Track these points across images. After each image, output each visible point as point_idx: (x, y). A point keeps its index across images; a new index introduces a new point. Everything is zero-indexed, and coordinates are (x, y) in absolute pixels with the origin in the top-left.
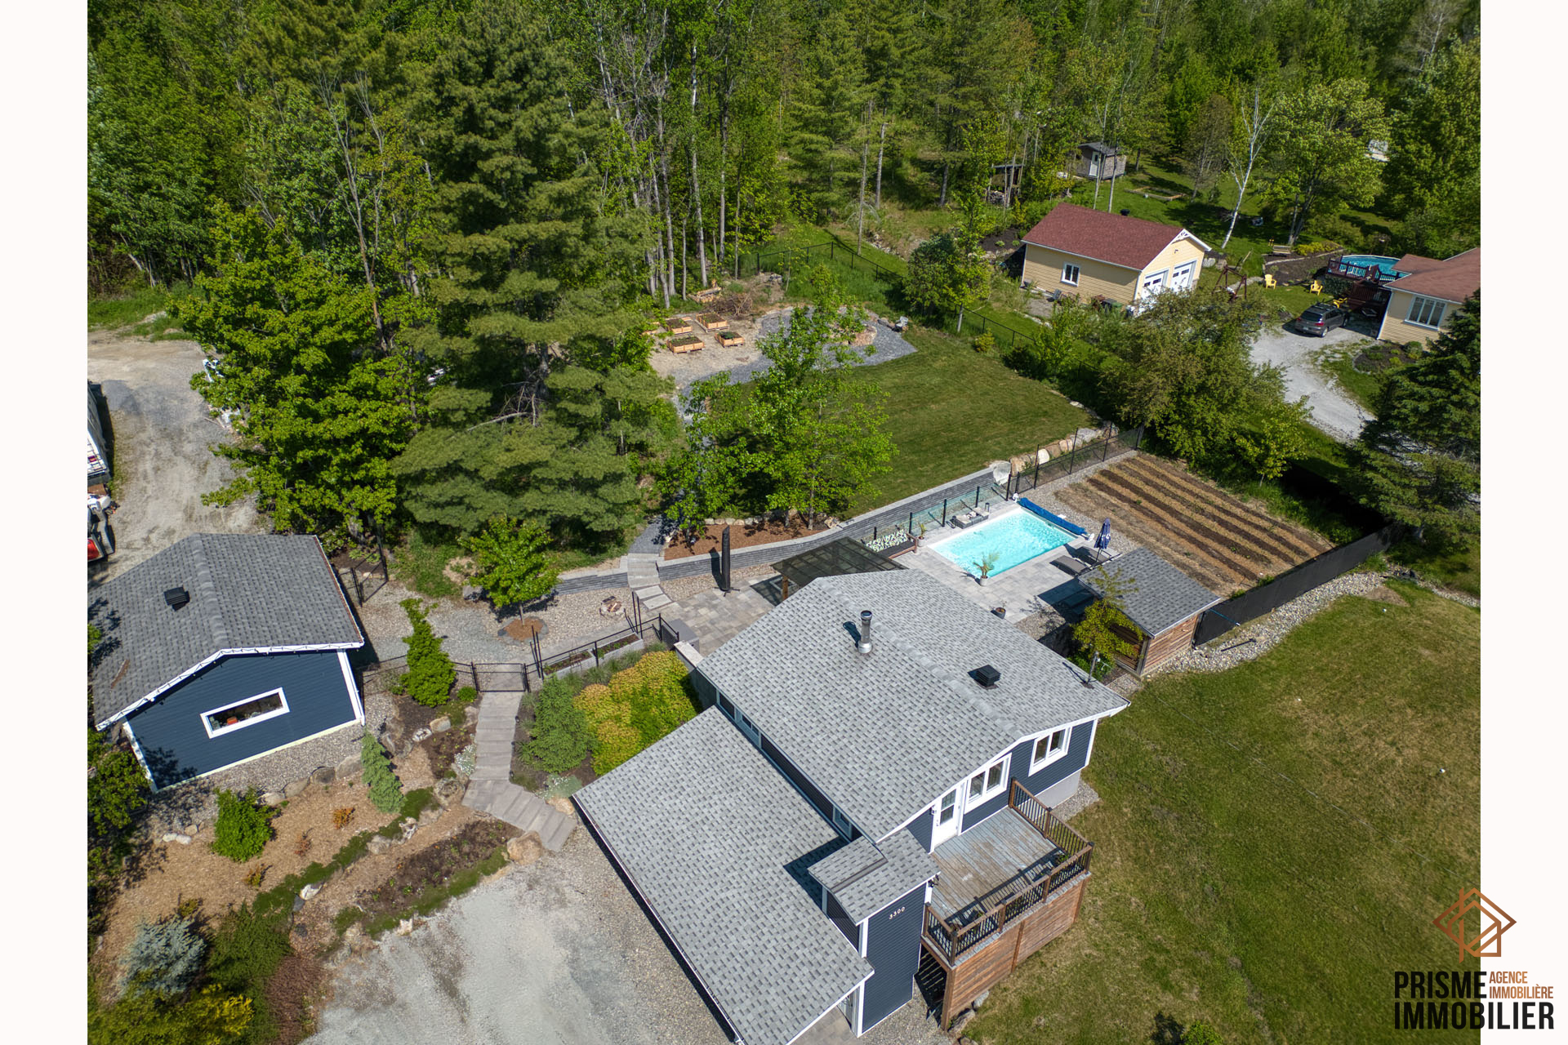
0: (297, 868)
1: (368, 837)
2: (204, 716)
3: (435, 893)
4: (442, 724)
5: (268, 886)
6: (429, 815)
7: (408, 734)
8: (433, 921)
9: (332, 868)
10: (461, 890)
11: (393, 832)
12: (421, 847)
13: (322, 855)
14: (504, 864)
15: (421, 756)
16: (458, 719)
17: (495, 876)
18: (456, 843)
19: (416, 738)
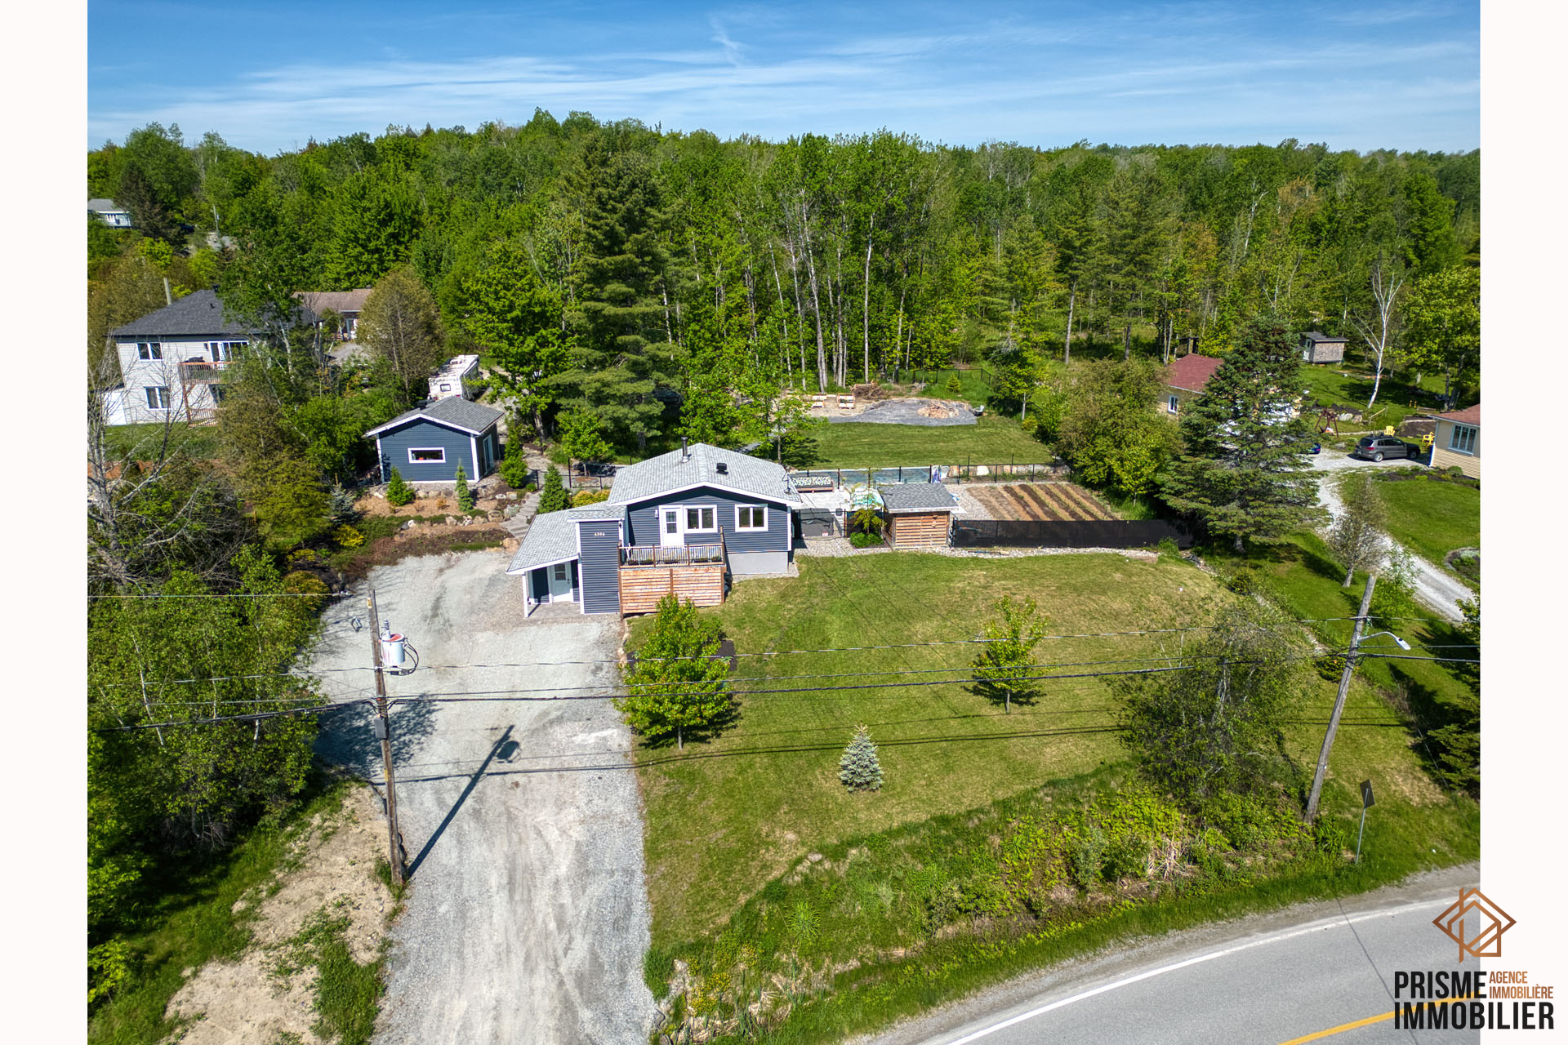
0: (414, 513)
1: (448, 516)
2: (410, 450)
3: (461, 544)
4: (513, 495)
5: (397, 515)
6: (480, 519)
7: (496, 493)
8: (455, 555)
9: (427, 519)
10: (475, 548)
11: (460, 519)
12: (469, 529)
13: (425, 514)
14: (499, 546)
15: (494, 504)
16: (521, 496)
17: (492, 550)
18: (484, 534)
19: (497, 497)
